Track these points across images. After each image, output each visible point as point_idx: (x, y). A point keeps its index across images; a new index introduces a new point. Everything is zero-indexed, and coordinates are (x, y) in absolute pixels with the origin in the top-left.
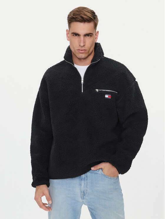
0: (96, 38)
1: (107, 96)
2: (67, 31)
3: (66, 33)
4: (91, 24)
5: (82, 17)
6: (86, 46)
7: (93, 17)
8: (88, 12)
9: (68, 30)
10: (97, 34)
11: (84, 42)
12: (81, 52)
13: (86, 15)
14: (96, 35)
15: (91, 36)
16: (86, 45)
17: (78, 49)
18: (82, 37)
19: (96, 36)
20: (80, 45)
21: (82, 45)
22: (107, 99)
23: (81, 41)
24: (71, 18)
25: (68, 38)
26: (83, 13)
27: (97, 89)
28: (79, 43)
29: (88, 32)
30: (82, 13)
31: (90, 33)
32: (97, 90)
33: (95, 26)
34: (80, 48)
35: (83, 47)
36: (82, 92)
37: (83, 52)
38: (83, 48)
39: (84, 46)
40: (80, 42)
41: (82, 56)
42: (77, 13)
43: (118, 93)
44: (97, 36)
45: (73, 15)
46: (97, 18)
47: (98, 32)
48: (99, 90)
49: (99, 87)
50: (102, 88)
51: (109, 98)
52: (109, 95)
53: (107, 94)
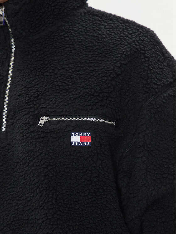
36: (4, 129)
43: (117, 126)
48: (51, 119)
49: (53, 107)
50: (61, 110)
51: (82, 143)
52: (83, 134)
53: (75, 132)
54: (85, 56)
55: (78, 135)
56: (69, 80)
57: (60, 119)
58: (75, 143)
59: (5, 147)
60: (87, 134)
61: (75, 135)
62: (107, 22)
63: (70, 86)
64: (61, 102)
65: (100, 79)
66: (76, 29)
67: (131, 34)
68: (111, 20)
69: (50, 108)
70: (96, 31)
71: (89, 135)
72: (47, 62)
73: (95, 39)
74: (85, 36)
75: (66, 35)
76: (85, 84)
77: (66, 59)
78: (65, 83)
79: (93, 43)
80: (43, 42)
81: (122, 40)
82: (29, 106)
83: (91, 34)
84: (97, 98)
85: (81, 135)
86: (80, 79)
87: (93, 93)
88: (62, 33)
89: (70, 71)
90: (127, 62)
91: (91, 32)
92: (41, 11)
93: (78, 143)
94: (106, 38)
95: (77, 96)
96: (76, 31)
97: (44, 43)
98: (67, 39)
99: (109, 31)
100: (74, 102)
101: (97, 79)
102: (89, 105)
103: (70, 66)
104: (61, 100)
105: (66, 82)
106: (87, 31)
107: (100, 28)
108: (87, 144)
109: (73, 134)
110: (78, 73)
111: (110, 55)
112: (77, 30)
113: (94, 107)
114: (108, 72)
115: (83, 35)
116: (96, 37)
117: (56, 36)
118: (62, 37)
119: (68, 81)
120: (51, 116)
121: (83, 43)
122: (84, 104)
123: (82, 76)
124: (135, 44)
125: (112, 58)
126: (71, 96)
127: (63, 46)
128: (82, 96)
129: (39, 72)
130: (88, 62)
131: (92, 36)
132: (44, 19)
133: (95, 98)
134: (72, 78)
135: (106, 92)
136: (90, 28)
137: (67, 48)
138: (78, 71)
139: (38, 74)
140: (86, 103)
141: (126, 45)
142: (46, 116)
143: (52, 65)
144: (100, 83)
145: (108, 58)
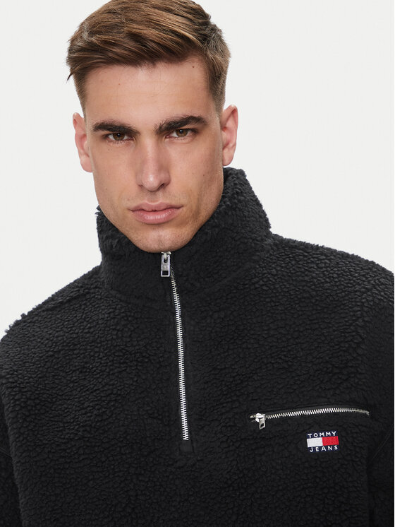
0: (228, 145)
1: (314, 442)
2: (75, 122)
3: (72, 132)
4: (191, 72)
5: (136, 37)
6: (174, 187)
7: (196, 31)
8: (170, 11)
9: (82, 116)
10: (230, 124)
11: (164, 167)
12: (151, 217)
13: (155, 24)
14: (224, 128)
15: (195, 132)
16: (174, 180)
17: (133, 204)
18: (148, 142)
19: (225, 135)
20: (141, 186)
21: (152, 180)
22: (319, 455)
23: (144, 162)
24: (82, 50)
25: (84, 158)
26: (139, 18)
27: (258, 416)
28: (136, 175)
29: (177, 111)
30: (133, 16)
31: (190, 114)
32: (260, 418)
33: (215, 78)
34: (146, 201)
35: (160, 193)
36: (186, 437)
37: (161, 216)
38: (162, 199)
39: (163, 186)
40: (139, 172)
41: (160, 241)
42: (112, 20)
43: (372, 416)
44: (233, 132)
45: (92, 33)
46: (220, 38)
47: (234, 112)
48: (270, 417)
49: (270, 398)
50: (285, 401)
51: (326, 448)
52: (325, 434)
53: (313, 433)
54: (300, 313)
55: (319, 436)
56: (285, 353)
57: (284, 415)
58: (314, 448)
59: (194, 465)
60: (331, 433)
61: (312, 437)
62: (317, 258)
63: (290, 363)
64: (282, 388)
65: (337, 347)
66: (274, 271)
67: (363, 276)
68: (322, 254)
69: (265, 399)
70: (306, 273)
71: (334, 434)
72: (241, 328)
73: (309, 285)
74: (291, 282)
75: (261, 283)
76: (314, 358)
77: (271, 321)
78: (280, 358)
79: (309, 292)
80: (228, 295)
81: (354, 286)
82: (230, 400)
83: (301, 278)
84: (340, 376)
85: (322, 436)
86: (302, 349)
87: (331, 369)
88: (255, 280)
89: (284, 339)
90: (371, 318)
91: (298, 276)
92: (221, 249)
93: (320, 448)
94: (327, 282)
95: (305, 376)
96: (275, 275)
97: (229, 297)
98: (265, 288)
99: (326, 271)
100: (303, 386)
101: (331, 347)
102: (329, 389)
103: (282, 331)
104: (281, 386)
105: (283, 357)
106: (292, 273)
107: (311, 267)
108: (333, 448)
109: (310, 435)
110: (297, 341)
111: (342, 309)
112: (275, 273)
113: (338, 392)
114: (347, 335)
115: (286, 281)
116: (310, 282)
117: (247, 284)
118: (257, 286)
119: (285, 356)
120: (268, 411)
121: (292, 292)
122: (321, 387)
123: (305, 345)
124: (377, 290)
125: (347, 313)
126: (296, 378)
127: (262, 299)
128: (314, 376)
129: (232, 343)
130: (308, 322)
131: (302, 281)
132: (225, 260)
133: (336, 377)
134: (289, 351)
135: (351, 367)
136: (294, 269)
137: (268, 302)
138: (297, 338)
139: (231, 347)
140: (323, 386)
141: (364, 293)
142: (262, 413)
143: (252, 332)
144: (339, 352)
145: (340, 314)
